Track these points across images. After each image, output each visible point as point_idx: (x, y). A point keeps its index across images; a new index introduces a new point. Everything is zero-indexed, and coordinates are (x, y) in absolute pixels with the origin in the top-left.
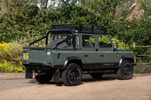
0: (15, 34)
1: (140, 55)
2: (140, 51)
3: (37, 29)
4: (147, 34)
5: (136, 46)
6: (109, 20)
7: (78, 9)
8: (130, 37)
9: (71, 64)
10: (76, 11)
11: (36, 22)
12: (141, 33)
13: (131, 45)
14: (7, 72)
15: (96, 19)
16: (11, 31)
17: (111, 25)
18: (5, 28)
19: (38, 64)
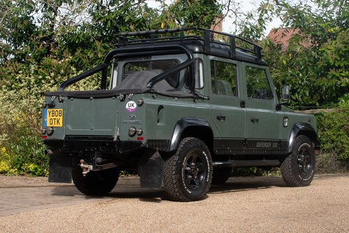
4: (305, 81)
10: (132, 27)
12: (293, 81)
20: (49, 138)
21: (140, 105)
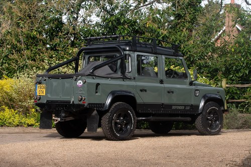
0: (24, 66)
1: (233, 100)
2: (234, 93)
3: (60, 57)
4: (245, 64)
5: (227, 85)
6: (182, 41)
7: (131, 22)
8: (216, 70)
9: (118, 103)
10: (126, 26)
11: (59, 45)
12: (236, 63)
13: (219, 83)
14: (8, 126)
15: (160, 38)
16: (17, 61)
17: (185, 50)
18: (7, 56)
19: (61, 102)
20: (38, 102)
21: (84, 83)
